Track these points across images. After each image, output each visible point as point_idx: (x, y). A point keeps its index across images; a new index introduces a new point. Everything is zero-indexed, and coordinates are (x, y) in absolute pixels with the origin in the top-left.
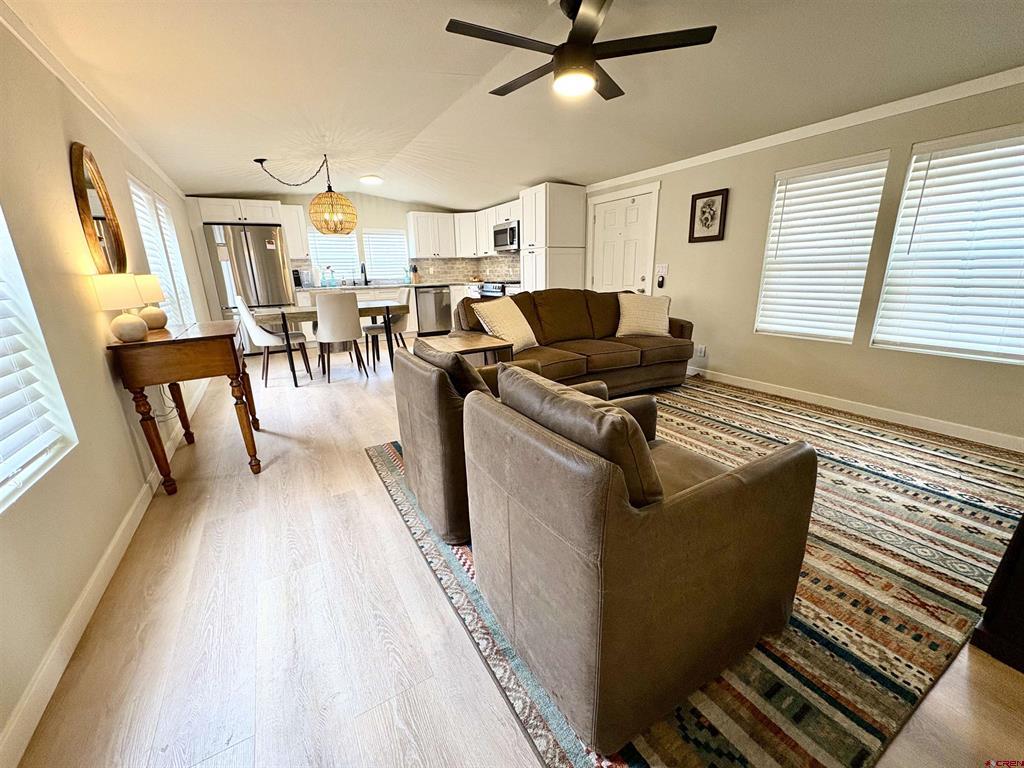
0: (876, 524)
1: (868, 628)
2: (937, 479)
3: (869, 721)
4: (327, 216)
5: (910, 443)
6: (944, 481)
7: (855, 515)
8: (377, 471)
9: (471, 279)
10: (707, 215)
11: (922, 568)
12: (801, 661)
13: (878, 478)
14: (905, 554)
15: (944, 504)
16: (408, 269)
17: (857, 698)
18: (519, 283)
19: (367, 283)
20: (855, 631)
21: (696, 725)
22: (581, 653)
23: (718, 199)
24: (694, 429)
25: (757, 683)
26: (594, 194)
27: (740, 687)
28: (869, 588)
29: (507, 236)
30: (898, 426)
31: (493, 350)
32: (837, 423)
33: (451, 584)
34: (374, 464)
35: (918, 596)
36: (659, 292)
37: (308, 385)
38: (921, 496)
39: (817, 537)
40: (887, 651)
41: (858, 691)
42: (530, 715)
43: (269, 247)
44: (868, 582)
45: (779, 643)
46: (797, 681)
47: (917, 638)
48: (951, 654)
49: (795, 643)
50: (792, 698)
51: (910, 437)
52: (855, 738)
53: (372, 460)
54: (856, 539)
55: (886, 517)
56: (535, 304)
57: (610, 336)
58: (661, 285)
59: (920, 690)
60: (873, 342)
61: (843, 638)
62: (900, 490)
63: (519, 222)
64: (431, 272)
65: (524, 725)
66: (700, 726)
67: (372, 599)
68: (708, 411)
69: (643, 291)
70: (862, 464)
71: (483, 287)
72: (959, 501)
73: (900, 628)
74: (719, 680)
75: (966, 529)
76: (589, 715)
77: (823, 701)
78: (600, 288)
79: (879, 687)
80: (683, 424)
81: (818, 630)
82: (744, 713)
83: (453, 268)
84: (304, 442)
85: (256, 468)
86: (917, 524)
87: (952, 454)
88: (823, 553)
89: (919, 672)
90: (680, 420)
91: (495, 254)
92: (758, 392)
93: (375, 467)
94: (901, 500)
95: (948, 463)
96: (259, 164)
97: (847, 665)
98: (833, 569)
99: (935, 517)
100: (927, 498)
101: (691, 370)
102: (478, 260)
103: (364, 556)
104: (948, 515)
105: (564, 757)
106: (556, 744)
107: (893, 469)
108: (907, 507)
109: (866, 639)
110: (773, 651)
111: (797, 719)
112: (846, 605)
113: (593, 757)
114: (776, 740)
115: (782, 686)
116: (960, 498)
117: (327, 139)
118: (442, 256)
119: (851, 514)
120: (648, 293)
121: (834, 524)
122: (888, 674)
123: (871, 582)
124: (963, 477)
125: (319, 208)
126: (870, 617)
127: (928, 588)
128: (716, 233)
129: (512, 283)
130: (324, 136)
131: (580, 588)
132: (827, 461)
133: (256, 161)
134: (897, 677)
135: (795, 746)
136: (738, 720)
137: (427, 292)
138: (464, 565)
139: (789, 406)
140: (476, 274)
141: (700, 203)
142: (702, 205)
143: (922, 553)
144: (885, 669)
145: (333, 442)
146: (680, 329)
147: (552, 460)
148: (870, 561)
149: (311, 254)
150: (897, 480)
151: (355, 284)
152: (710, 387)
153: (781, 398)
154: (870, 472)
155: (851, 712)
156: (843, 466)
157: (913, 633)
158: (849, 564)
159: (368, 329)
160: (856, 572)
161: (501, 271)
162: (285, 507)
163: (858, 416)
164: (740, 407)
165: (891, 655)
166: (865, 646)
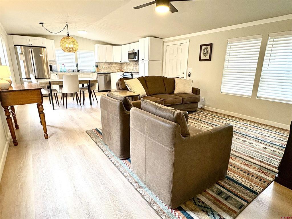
0: (254, 152)
1: (248, 178)
2: (274, 140)
3: (245, 199)
4: (67, 45)
5: (268, 130)
6: (276, 140)
7: (248, 150)
8: (92, 138)
9: (119, 71)
10: (205, 52)
11: (265, 163)
12: (228, 186)
13: (256, 140)
14: (260, 160)
15: (274, 147)
16: (95, 66)
17: (243, 194)
18: (138, 73)
19: (78, 71)
20: (244, 179)
21: (198, 201)
22: (168, 178)
23: (209, 47)
24: (200, 125)
25: (216, 192)
26: (166, 42)
27: (211, 193)
28: (249, 168)
29: (134, 55)
30: (265, 125)
31: (132, 96)
32: (246, 124)
33: (123, 170)
34: (90, 136)
35: (263, 170)
36: (188, 78)
37: (58, 109)
38: (268, 145)
39: (236, 156)
40: (252, 183)
41: (243, 193)
42: (151, 201)
43: (41, 55)
44: (249, 167)
45: (223, 182)
46: (227, 191)
47: (260, 180)
48: (269, 183)
49: (227, 182)
50: (225, 195)
51: (268, 128)
52: (241, 203)
53: (89, 135)
54: (247, 156)
55: (257, 150)
56: (145, 81)
57: (172, 93)
58: (189, 76)
59: (259, 192)
60: (258, 97)
61: (241, 181)
62: (262, 143)
63: (138, 50)
64: (104, 68)
65: (150, 204)
66: (200, 202)
67: (97, 175)
68: (205, 119)
69: (183, 78)
70: (252, 136)
71: (124, 74)
72: (279, 146)
73: (256, 178)
74: (205, 191)
75: (279, 153)
76: (169, 196)
77: (233, 195)
78: (168, 76)
79: (249, 191)
80: (196, 124)
81: (234, 179)
82: (212, 198)
83: (112, 66)
84: (62, 129)
85: (46, 137)
86: (265, 152)
87: (279, 133)
88: (237, 160)
89: (259, 188)
90: (196, 122)
91: (129, 62)
92: (222, 114)
93: (91, 137)
94: (262, 146)
95: (278, 136)
96: (41, 24)
97: (241, 187)
98: (240, 164)
99: (271, 150)
100: (270, 145)
101: (199, 106)
102: (122, 63)
103: (92, 163)
104: (274, 149)
105: (162, 210)
106: (159, 207)
107: (261, 137)
108: (263, 148)
109: (247, 181)
110: (221, 184)
111: (226, 199)
112: (242, 173)
113: (170, 209)
114: (220, 204)
115: (222, 192)
116: (279, 145)
117: (69, 17)
118: (108, 61)
119: (247, 149)
120: (185, 78)
121: (241, 152)
122: (251, 188)
123: (250, 167)
124: (281, 139)
125: (64, 42)
126: (248, 175)
127: (266, 168)
128: (208, 59)
129: (135, 73)
130: (68, 16)
131: (168, 159)
132: (241, 135)
133: (40, 23)
134: (254, 189)
135: (225, 205)
136: (210, 200)
137: (102, 75)
138: (126, 165)
139: (231, 118)
140: (120, 69)
141: (203, 48)
142: (204, 48)
143: (266, 160)
144: (251, 187)
145: (73, 129)
146: (196, 91)
147: (160, 124)
148: (251, 162)
149: (56, 59)
150: (262, 140)
151: (73, 71)
152: (205, 112)
153: (229, 116)
154: (254, 138)
155: (240, 197)
156: (246, 136)
157: (260, 179)
158: (244, 163)
159: (81, 88)
160: (246, 165)
161: (131, 68)
162: (60, 149)
163: (253, 122)
164: (215, 118)
165: (253, 184)
166: (246, 182)
